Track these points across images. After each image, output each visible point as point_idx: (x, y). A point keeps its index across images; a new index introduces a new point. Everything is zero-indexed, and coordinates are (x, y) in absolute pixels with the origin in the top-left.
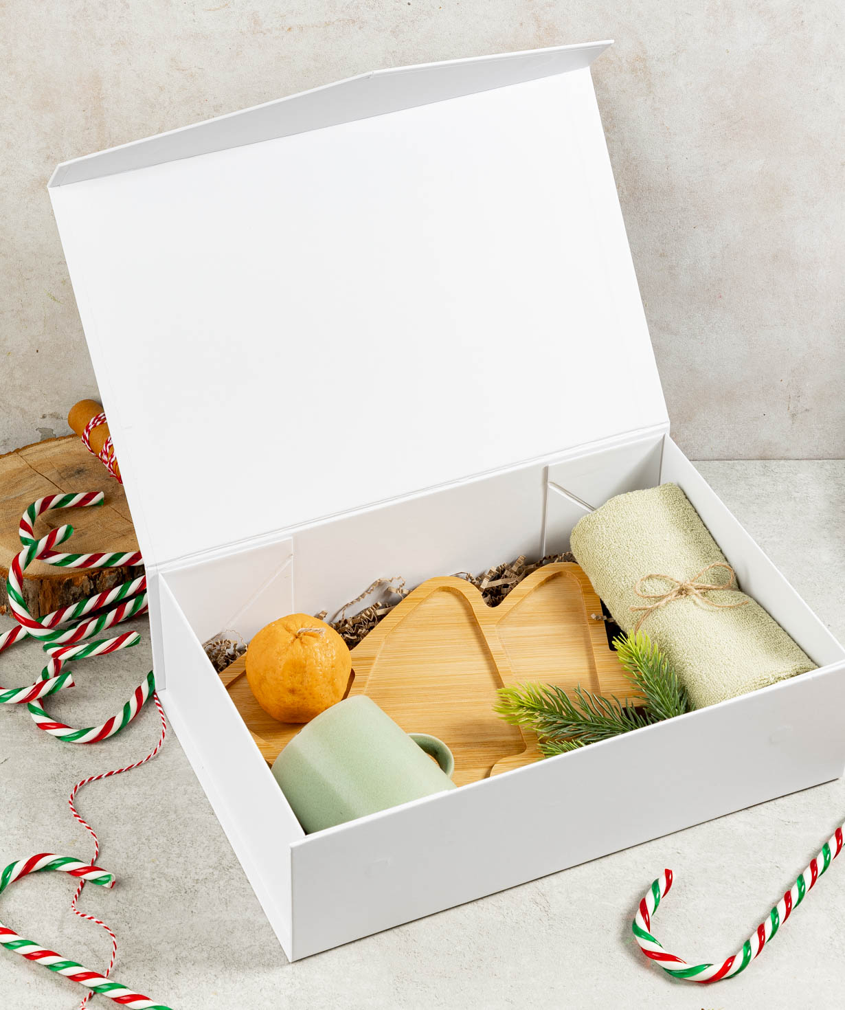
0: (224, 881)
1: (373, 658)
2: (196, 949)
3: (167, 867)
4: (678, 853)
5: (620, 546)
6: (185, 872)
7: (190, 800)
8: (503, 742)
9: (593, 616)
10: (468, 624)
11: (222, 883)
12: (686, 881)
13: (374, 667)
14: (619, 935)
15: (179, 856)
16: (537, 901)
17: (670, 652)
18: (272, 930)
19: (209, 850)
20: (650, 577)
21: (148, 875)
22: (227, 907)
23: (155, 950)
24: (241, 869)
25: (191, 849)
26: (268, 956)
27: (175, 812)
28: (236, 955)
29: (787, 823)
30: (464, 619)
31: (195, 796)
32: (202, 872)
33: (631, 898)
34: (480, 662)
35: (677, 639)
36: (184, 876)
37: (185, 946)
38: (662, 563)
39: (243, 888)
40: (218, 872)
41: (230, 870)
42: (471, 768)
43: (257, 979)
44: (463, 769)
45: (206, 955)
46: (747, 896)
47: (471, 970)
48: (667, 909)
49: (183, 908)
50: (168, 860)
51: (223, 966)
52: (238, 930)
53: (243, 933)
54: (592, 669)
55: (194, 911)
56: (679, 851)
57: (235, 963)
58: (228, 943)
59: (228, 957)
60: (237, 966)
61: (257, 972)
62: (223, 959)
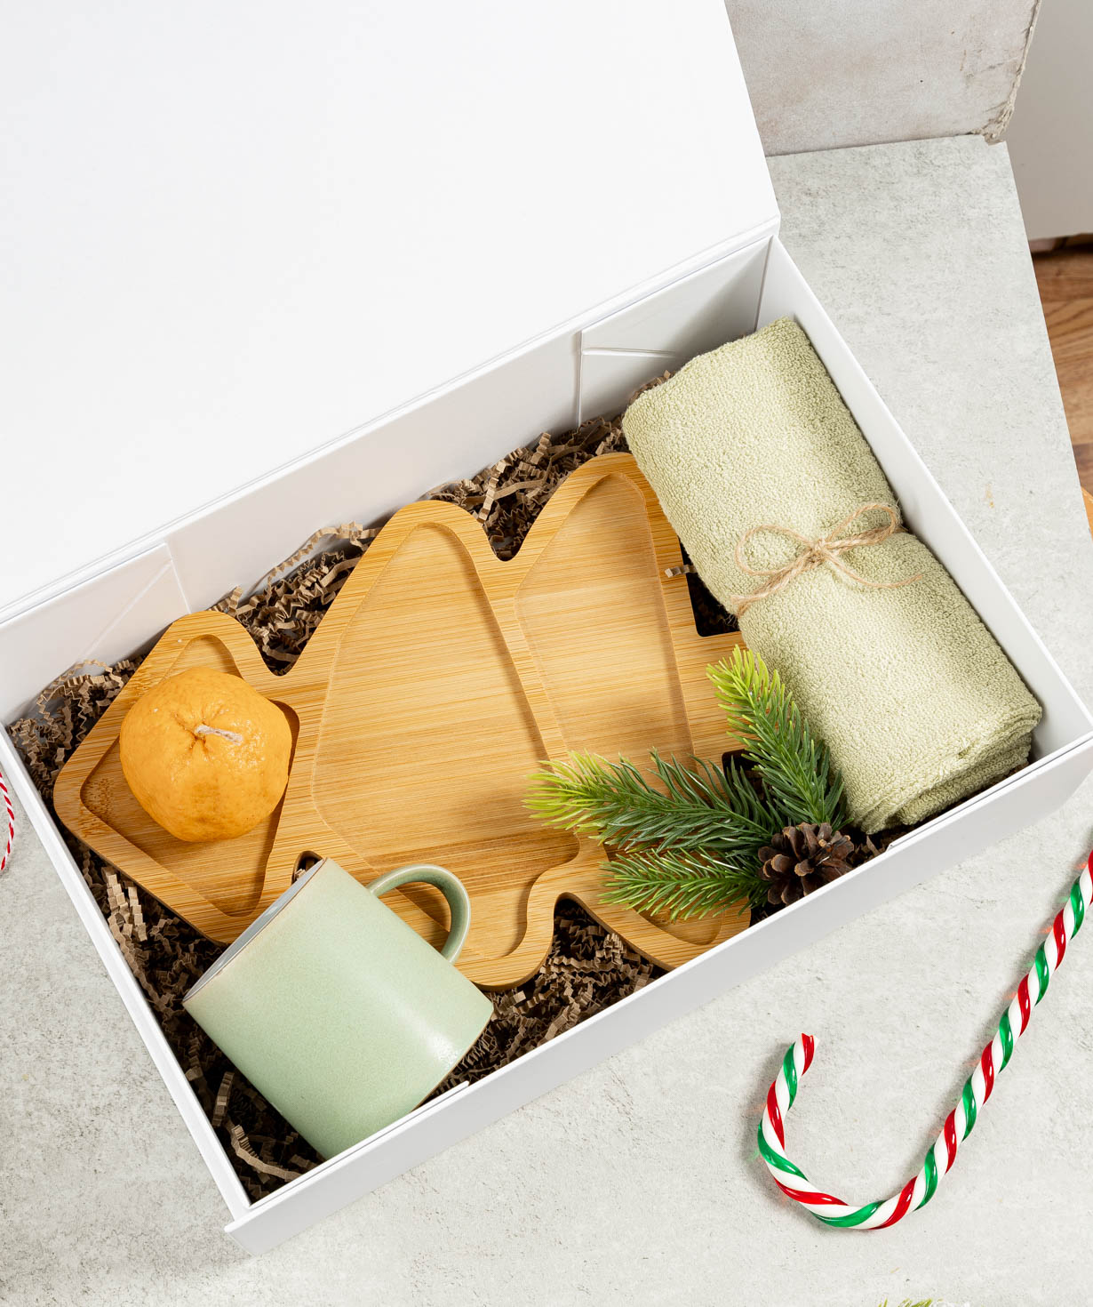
0: (138, 1105)
1: (323, 686)
2: (108, 1242)
3: (48, 1088)
4: (819, 979)
5: (709, 464)
6: (76, 1094)
7: (68, 952)
8: (544, 831)
9: (669, 573)
10: (469, 594)
11: (135, 1110)
12: (833, 1032)
13: (326, 703)
14: (739, 1148)
15: (64, 1063)
16: (613, 1095)
17: (799, 677)
18: (220, 1194)
19: (108, 1047)
20: (760, 530)
21: (20, 1108)
22: (148, 1157)
23: (48, 1251)
24: (160, 1079)
25: (82, 1050)
26: (219, 1244)
27: (48, 979)
28: (171, 1247)
29: (979, 905)
30: (463, 586)
31: (76, 943)
32: (102, 1092)
33: (752, 1073)
34: (493, 670)
35: (809, 657)
36: (75, 1103)
37: (92, 1237)
38: (778, 498)
39: (169, 1117)
40: (126, 1089)
41: (145, 1084)
42: (496, 889)
43: (206, 1289)
44: (485, 891)
45: (125, 1253)
46: (925, 1053)
47: (522, 1236)
48: (807, 1090)
49: (80, 1165)
50: (47, 1074)
51: (152, 1270)
52: (169, 1199)
53: (177, 1203)
54: (671, 668)
55: (99, 1169)
56: (820, 976)
57: (170, 1263)
58: (156, 1226)
59: (160, 1253)
60: (174, 1267)
61: (205, 1275)
62: (152, 1256)
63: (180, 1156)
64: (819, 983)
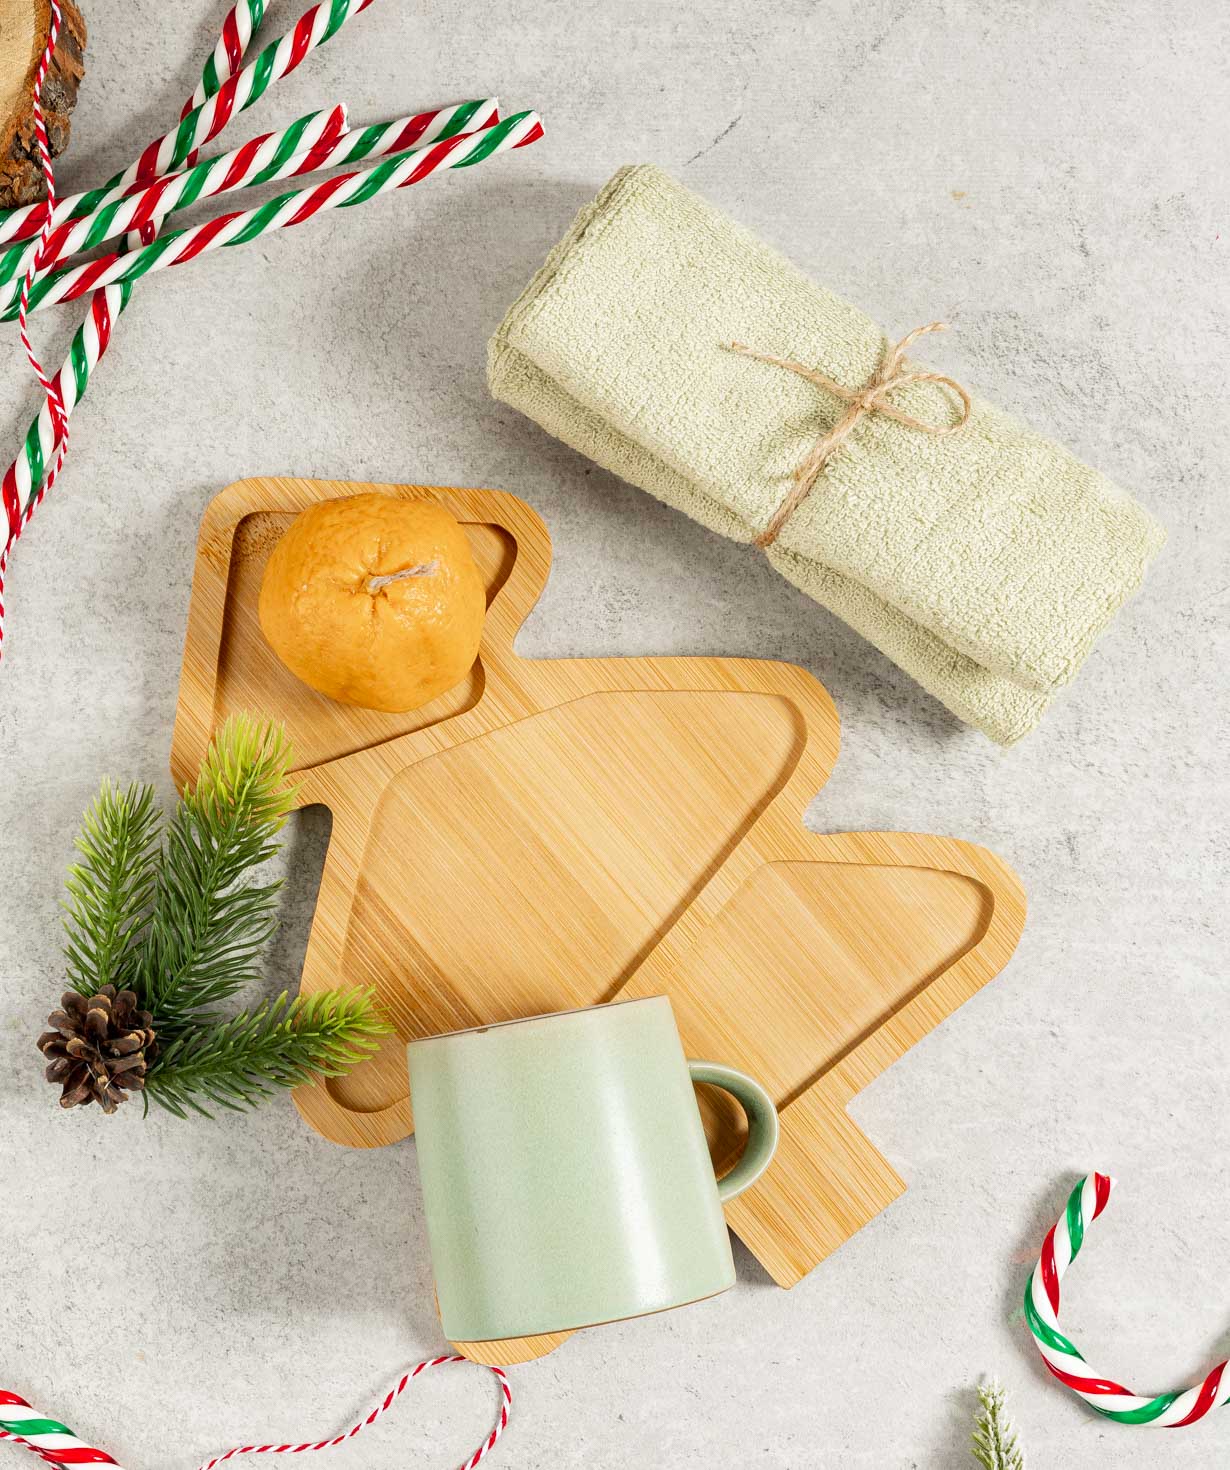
2: (103, 1248)
4: (1053, 1034)
12: (1059, 1107)
22: (162, 1148)
23: (26, 1250)
27: (55, 898)
28: (183, 1264)
37: (83, 1240)
43: (220, 1326)
45: (123, 1266)
46: (1174, 1150)
49: (76, 1146)
56: (1056, 1030)
57: (179, 1286)
58: (165, 1237)
59: (166, 1272)
60: (181, 1293)
61: (221, 1307)
62: (157, 1275)
63: (203, 1152)
64: (1052, 1039)
